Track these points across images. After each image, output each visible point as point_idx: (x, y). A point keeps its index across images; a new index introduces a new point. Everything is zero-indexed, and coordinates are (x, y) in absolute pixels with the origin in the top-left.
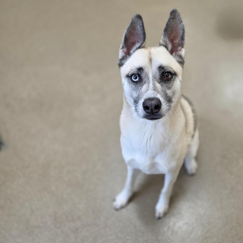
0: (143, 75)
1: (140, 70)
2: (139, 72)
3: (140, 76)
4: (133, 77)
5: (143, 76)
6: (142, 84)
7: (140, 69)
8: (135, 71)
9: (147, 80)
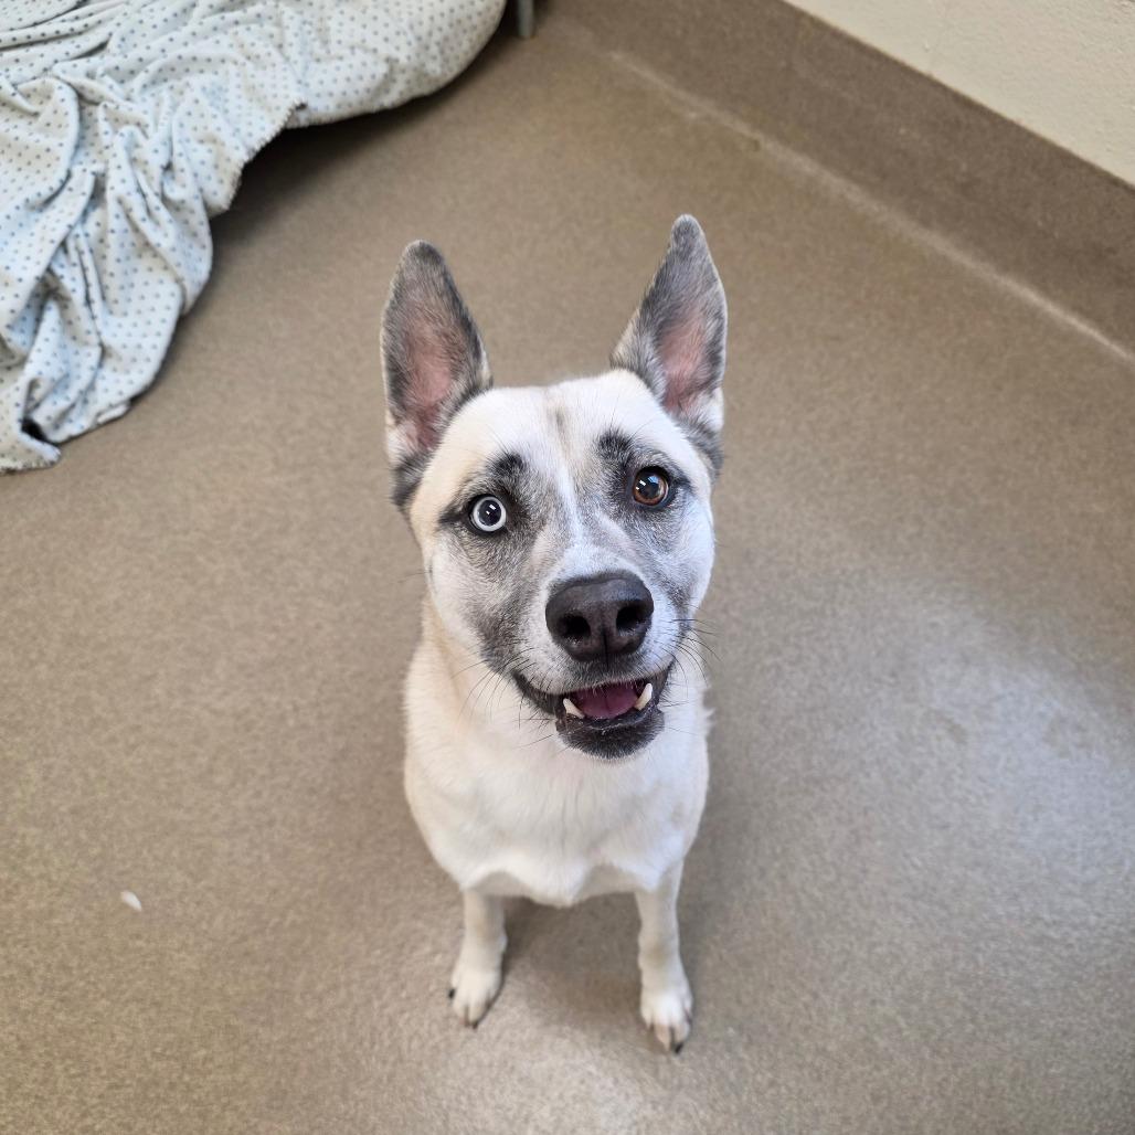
0: (529, 491)
1: (508, 468)
2: (505, 479)
3: (510, 498)
4: (476, 513)
5: (527, 493)
6: (529, 534)
7: (510, 464)
8: (483, 480)
9: (554, 510)
